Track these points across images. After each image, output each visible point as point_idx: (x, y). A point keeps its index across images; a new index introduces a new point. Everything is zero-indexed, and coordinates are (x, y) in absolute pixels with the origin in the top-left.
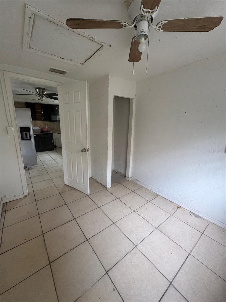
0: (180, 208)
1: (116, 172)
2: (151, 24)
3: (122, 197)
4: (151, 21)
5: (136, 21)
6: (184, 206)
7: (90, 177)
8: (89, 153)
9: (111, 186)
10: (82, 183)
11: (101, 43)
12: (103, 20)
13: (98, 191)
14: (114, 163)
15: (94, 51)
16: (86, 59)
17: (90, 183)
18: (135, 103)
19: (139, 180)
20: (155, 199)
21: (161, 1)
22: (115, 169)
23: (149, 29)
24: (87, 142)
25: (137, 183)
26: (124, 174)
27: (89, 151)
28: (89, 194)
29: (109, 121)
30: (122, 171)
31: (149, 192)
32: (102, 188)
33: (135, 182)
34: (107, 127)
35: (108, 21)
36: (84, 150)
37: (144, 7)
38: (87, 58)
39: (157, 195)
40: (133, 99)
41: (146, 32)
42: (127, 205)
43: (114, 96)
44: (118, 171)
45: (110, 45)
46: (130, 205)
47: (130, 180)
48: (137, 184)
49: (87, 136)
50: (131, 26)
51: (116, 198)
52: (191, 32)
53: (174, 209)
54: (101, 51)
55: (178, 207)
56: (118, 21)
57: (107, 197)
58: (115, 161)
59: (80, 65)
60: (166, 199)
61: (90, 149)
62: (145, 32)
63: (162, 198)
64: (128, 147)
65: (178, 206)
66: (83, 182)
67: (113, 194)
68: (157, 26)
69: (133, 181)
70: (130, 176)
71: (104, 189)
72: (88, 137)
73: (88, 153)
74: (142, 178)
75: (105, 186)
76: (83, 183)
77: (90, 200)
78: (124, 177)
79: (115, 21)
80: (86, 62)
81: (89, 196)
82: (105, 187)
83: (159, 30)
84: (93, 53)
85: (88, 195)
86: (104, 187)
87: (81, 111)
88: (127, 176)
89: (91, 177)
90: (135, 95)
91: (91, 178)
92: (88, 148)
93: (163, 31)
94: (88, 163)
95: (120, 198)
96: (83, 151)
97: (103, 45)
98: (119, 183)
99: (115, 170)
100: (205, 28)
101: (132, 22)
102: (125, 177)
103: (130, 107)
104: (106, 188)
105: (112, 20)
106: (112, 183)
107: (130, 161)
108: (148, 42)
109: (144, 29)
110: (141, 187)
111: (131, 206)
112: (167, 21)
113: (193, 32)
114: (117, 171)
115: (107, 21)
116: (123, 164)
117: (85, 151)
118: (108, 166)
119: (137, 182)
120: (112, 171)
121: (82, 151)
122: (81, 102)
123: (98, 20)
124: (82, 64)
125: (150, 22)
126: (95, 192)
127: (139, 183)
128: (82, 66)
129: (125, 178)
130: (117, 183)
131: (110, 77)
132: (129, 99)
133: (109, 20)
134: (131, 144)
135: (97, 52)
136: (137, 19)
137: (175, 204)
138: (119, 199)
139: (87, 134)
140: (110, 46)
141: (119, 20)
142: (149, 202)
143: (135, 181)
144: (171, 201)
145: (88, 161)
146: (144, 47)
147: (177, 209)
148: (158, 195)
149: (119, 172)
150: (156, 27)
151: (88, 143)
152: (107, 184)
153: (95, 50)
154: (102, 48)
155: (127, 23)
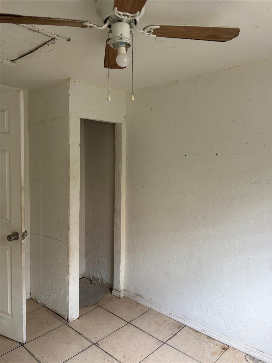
0: (227, 350)
1: (92, 281)
2: (134, 26)
3: (104, 340)
4: (134, 23)
5: (110, 21)
6: (234, 345)
7: (29, 296)
8: (26, 242)
9: (78, 316)
10: (8, 314)
11: (51, 36)
12: (51, 18)
13: (48, 330)
14: (86, 258)
15: (37, 44)
16: (21, 54)
17: (27, 314)
18: (125, 133)
19: (140, 294)
20: (177, 335)
21: (146, 1)
22: (89, 274)
23: (132, 33)
24: (23, 217)
25: (138, 301)
26: (110, 283)
27: (25, 237)
28: (25, 340)
29: (71, 169)
30: (104, 276)
31: (164, 321)
32: (58, 323)
33: (132, 301)
34: (66, 182)
35: (62, 20)
36: (14, 235)
37: (119, 10)
38: (24, 53)
39: (179, 327)
40: (121, 124)
41: (126, 39)
42: (116, 357)
43: (81, 119)
44: (96, 277)
45: (68, 39)
46: (123, 355)
47: (122, 296)
48: (137, 303)
49: (23, 204)
50: (102, 27)
51: (90, 344)
52: (199, 40)
53: (215, 353)
54: (51, 46)
55: (224, 349)
56: (78, 21)
57: (68, 343)
58: (88, 255)
59: (9, 63)
60: (199, 334)
61: (29, 232)
62: (124, 39)
63: (191, 331)
64: (115, 221)
65: (222, 345)
66: (9, 312)
67: (85, 335)
68: (144, 29)
69: (130, 298)
70: (122, 288)
71: (62, 324)
72: (23, 206)
73: (23, 241)
74: (148, 290)
75: (65, 316)
76: (10, 314)
77: (28, 355)
78: (108, 290)
79: (73, 20)
80: (20, 59)
81: (24, 345)
82: (63, 319)
83: (149, 35)
84: (34, 46)
85: (22, 344)
86: (61, 319)
87: (8, 151)
88: (114, 287)
89: (31, 298)
90: (125, 117)
91: (31, 301)
92: (23, 231)
93: (155, 36)
94: (23, 266)
95: (99, 343)
96: (13, 238)
97: (55, 38)
98: (97, 305)
99: (89, 276)
100: (218, 38)
101: (102, 20)
102: (111, 289)
103: (116, 139)
104: (67, 320)
105: (69, 20)
106: (81, 307)
107: (120, 253)
108: (132, 53)
109: (123, 35)
110: (146, 312)
111: (125, 358)
112: (159, 27)
113: (202, 40)
114: (93, 277)
115: (59, 20)
116: (105, 261)
117: (18, 237)
118: (70, 269)
119: (138, 299)
120: (80, 279)
121: (9, 238)
122: (9, 133)
123: (43, 18)
124: (13, 61)
125: (132, 23)
126: (40, 333)
127: (142, 302)
128: (13, 64)
129: (112, 294)
130: (94, 307)
131: (71, 84)
132: (113, 125)
133: (63, 18)
134: (120, 215)
135: (43, 46)
136: (110, 19)
137: (217, 342)
138: (96, 344)
139: (23, 199)
140: (69, 41)
141: (81, 20)
142: (164, 343)
143: (133, 298)
144: (209, 337)
145: (24, 261)
146: (125, 60)
147: (222, 351)
148: (182, 327)
149: (97, 279)
150: (142, 31)
151: (23, 220)
152: (68, 311)
153: (40, 43)
154: (53, 41)
155: (95, 24)
